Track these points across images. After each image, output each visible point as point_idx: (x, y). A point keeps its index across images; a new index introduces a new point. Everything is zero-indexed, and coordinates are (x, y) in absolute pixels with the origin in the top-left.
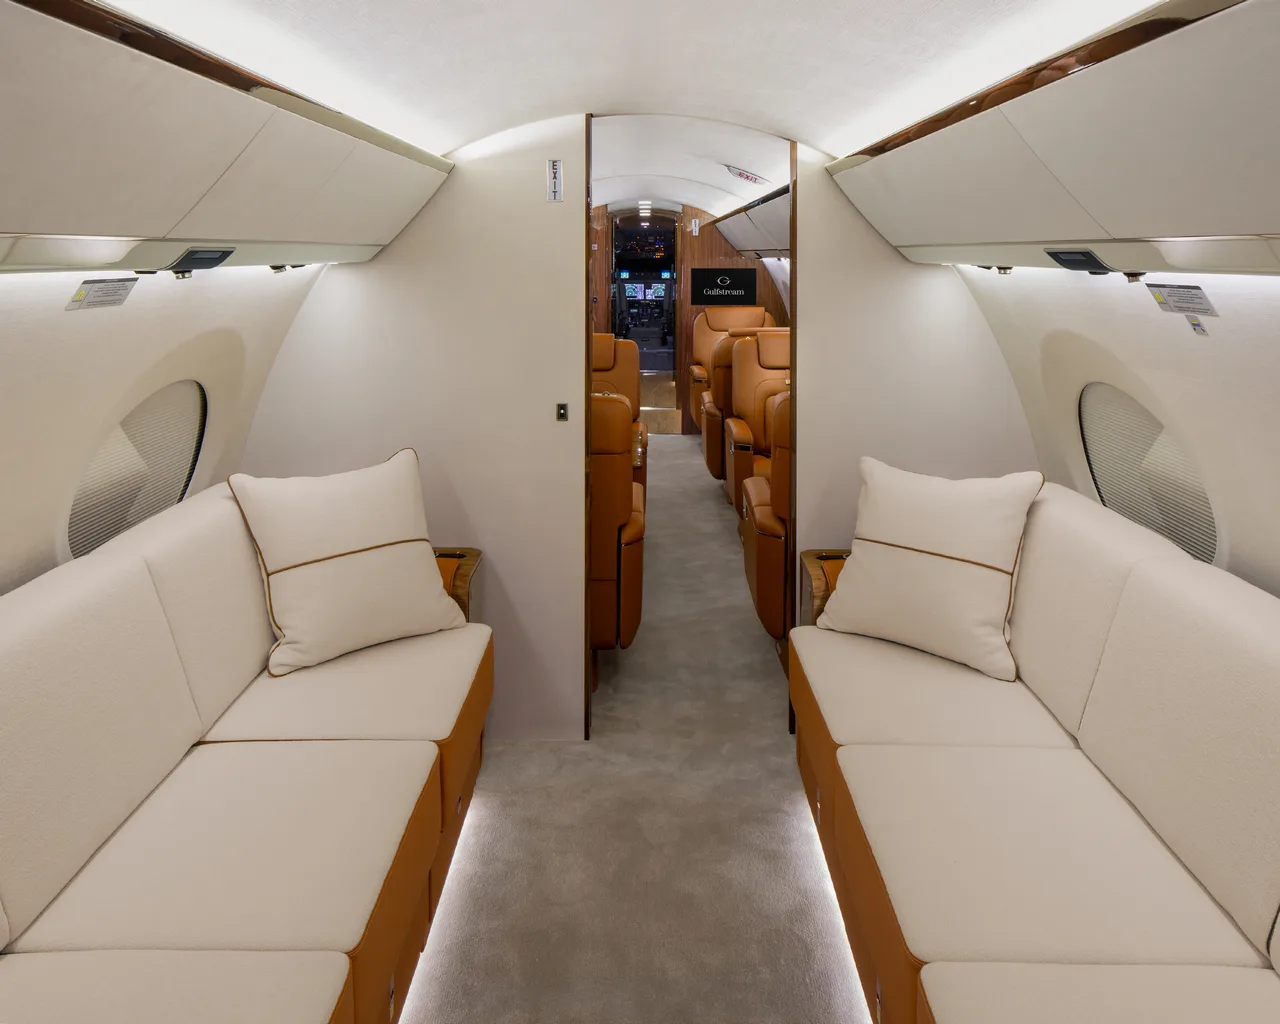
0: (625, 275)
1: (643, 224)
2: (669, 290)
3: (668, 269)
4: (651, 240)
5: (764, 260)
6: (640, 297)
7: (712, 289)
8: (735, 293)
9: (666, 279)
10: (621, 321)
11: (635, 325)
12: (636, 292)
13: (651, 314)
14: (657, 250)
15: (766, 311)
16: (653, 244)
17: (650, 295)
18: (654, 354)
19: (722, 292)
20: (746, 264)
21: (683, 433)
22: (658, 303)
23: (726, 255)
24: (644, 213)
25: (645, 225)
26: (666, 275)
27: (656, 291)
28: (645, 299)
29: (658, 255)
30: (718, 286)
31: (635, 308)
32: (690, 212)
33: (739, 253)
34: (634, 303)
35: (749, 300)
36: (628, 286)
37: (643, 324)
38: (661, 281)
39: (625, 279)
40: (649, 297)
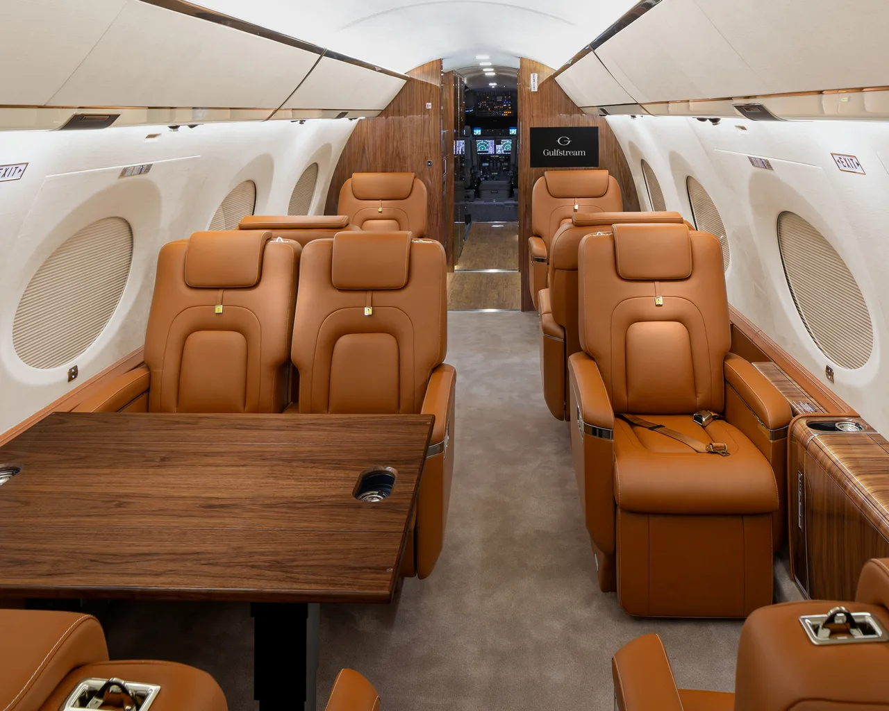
0: (478, 132)
1: (490, 84)
2: (514, 145)
3: (515, 125)
4: (499, 99)
5: (607, 117)
6: (491, 151)
7: (552, 150)
8: (576, 154)
9: (513, 135)
10: (472, 175)
11: (486, 179)
12: (488, 148)
13: (501, 167)
14: (505, 109)
15: (610, 174)
16: (501, 103)
17: (500, 149)
18: (502, 206)
19: (562, 153)
20: (588, 123)
21: (523, 310)
22: (506, 158)
23: (567, 112)
24: (490, 73)
25: (493, 85)
26: (513, 131)
27: (504, 147)
28: (495, 154)
29: (506, 114)
30: (558, 147)
31: (486, 162)
32: (528, 66)
33: (579, 110)
34: (485, 157)
35: (591, 161)
36: (480, 143)
37: (493, 178)
38: (508, 136)
39: (477, 136)
40: (499, 152)
